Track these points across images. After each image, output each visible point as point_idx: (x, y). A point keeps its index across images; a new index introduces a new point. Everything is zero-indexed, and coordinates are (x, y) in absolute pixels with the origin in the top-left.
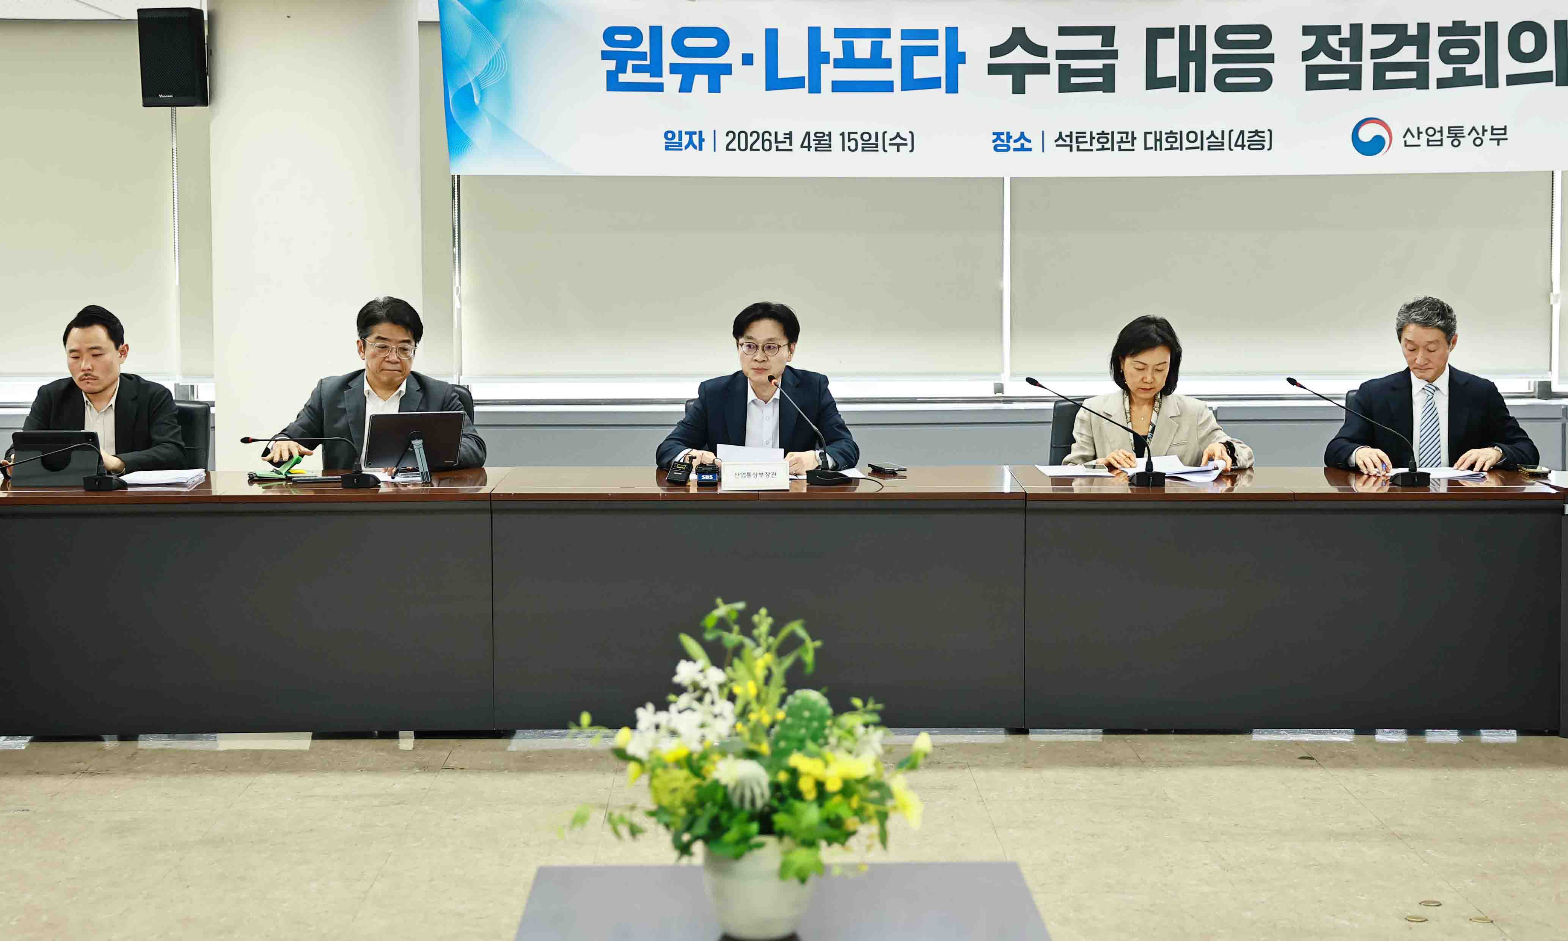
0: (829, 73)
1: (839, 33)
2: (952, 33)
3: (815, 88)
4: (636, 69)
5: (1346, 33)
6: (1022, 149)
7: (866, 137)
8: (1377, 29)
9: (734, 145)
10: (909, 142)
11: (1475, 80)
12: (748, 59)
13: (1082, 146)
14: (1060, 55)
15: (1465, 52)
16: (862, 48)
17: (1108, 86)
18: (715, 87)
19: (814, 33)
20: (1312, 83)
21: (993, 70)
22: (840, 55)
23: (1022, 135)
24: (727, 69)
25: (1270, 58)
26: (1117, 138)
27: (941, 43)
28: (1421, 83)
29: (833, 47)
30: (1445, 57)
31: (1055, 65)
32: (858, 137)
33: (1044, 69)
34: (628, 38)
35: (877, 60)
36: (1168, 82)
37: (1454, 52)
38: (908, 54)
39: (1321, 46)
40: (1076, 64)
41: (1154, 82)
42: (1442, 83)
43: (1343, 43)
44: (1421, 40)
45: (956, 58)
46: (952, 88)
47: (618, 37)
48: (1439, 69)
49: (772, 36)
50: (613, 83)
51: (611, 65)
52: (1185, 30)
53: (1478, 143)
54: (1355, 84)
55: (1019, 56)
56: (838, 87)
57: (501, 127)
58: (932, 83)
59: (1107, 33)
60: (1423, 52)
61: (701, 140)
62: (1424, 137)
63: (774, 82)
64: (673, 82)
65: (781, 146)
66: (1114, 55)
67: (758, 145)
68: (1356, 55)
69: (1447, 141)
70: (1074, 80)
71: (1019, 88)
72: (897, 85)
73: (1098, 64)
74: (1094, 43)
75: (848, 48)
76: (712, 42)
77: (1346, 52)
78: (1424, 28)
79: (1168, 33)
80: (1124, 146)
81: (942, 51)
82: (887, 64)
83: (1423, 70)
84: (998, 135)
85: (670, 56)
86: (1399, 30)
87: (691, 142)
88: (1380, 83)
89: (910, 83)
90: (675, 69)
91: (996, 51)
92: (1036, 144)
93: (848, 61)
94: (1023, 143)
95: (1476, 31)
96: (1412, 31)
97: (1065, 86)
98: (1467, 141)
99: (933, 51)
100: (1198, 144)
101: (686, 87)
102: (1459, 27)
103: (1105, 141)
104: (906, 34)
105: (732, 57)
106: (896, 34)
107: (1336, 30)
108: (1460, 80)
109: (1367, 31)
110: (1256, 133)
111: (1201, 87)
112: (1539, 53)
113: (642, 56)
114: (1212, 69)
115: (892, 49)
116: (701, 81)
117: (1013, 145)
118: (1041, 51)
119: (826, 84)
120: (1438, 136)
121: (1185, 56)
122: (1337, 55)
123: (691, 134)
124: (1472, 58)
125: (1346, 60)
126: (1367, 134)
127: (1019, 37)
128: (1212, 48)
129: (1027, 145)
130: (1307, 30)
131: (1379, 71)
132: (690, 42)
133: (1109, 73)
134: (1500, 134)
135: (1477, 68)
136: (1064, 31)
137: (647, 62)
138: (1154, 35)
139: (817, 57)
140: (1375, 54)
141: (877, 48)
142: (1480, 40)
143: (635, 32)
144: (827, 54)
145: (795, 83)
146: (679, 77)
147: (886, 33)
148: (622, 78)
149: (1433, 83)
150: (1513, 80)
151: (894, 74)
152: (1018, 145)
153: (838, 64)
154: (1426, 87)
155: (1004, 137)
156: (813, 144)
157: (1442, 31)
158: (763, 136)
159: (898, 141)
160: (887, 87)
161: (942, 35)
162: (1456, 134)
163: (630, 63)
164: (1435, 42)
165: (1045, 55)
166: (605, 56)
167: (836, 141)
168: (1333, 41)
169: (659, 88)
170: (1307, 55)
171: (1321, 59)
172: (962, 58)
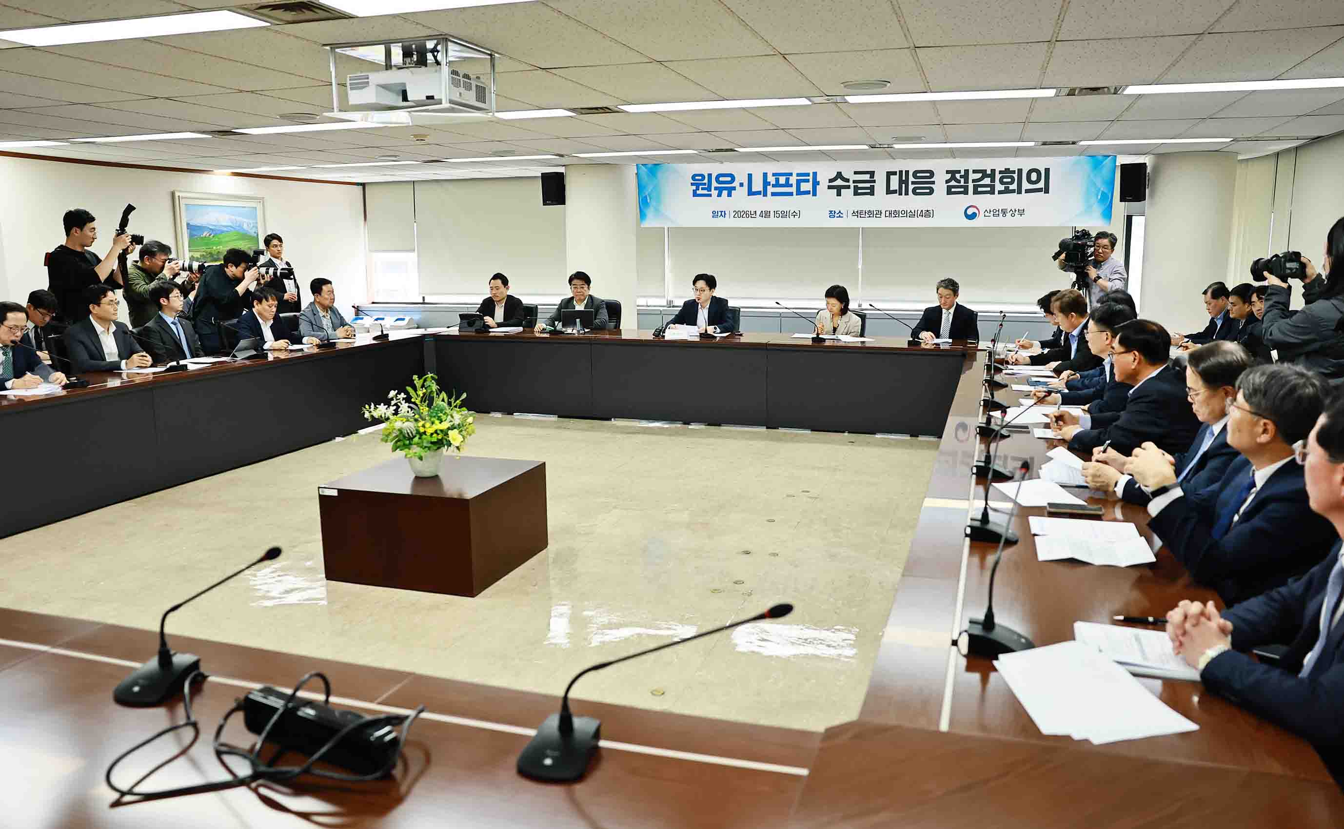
0: (770, 189)
1: (774, 175)
2: (815, 174)
3: (765, 195)
4: (702, 189)
5: (962, 173)
6: (840, 217)
7: (783, 212)
8: (975, 172)
9: (736, 216)
10: (798, 214)
11: (1013, 191)
12: (741, 185)
13: (862, 216)
14: (854, 182)
15: (1009, 180)
16: (782, 180)
17: (872, 193)
18: (729, 195)
19: (765, 175)
20: (949, 192)
21: (830, 187)
22: (774, 183)
23: (840, 212)
24: (734, 188)
25: (933, 183)
26: (875, 213)
27: (811, 178)
28: (992, 192)
29: (771, 179)
30: (1002, 182)
31: (852, 185)
32: (780, 213)
33: (848, 187)
34: (700, 178)
35: (788, 184)
36: (894, 192)
37: (1005, 180)
38: (799, 182)
39: (953, 178)
40: (860, 185)
41: (889, 191)
42: (1000, 192)
43: (961, 177)
44: (992, 175)
45: (816, 183)
46: (815, 194)
47: (697, 178)
48: (999, 187)
49: (750, 176)
50: (695, 194)
51: (694, 188)
52: (901, 172)
53: (1013, 215)
54: (966, 192)
55: (839, 182)
56: (773, 194)
57: (657, 210)
58: (808, 193)
59: (872, 174)
60: (993, 180)
61: (725, 214)
62: (992, 213)
63: (751, 193)
64: (715, 193)
65: (752, 216)
66: (874, 181)
67: (745, 216)
68: (966, 181)
69: (1001, 215)
70: (859, 191)
71: (839, 194)
72: (795, 193)
73: (868, 185)
74: (867, 177)
75: (777, 180)
76: (729, 179)
77: (962, 180)
78: (993, 171)
79: (895, 173)
80: (877, 216)
81: (811, 180)
82: (791, 186)
83: (993, 187)
84: (831, 212)
85: (714, 184)
86: (983, 172)
87: (721, 215)
88: (976, 192)
89: (799, 192)
90: (716, 188)
91: (831, 181)
92: (844, 216)
93: (777, 184)
94: (840, 215)
95: (1014, 172)
96: (989, 172)
97: (856, 193)
98: (1009, 215)
99: (808, 181)
100: (905, 215)
101: (719, 195)
102: (1007, 170)
103: (870, 214)
104: (798, 175)
105: (736, 184)
106: (795, 175)
107: (959, 172)
108: (1007, 191)
109: (971, 172)
110: (928, 211)
111: (907, 194)
112: (1038, 180)
113: (705, 184)
114: (911, 187)
115: (793, 180)
116: (725, 193)
117: (836, 215)
118: (847, 180)
119: (769, 193)
120: (997, 213)
121: (901, 182)
122: (959, 182)
123: (722, 212)
124: (1012, 183)
125: (962, 183)
126: (970, 212)
127: (839, 175)
128: (911, 179)
129: (841, 215)
130: (948, 172)
131: (975, 188)
132: (721, 179)
133: (872, 189)
134: (1021, 212)
135: (1014, 186)
136: (856, 173)
137: (706, 186)
138: (889, 174)
139: (766, 183)
140: (974, 181)
141: (787, 180)
142: (1015, 176)
143: (703, 176)
144: (770, 182)
145: (759, 193)
146: (717, 191)
147: (791, 174)
148: (698, 192)
149: (996, 192)
150: (1027, 191)
151: (793, 189)
152: (838, 215)
153: (774, 186)
154: (994, 193)
155: (833, 212)
156: (764, 215)
157: (1001, 172)
158: (745, 213)
159: (794, 214)
160: (791, 194)
161: (811, 175)
162: (1004, 212)
163: (701, 187)
164: (998, 176)
165: (849, 182)
166: (692, 184)
167: (772, 214)
168: (958, 176)
169: (710, 195)
170: (947, 182)
171: (953, 183)
172: (818, 183)
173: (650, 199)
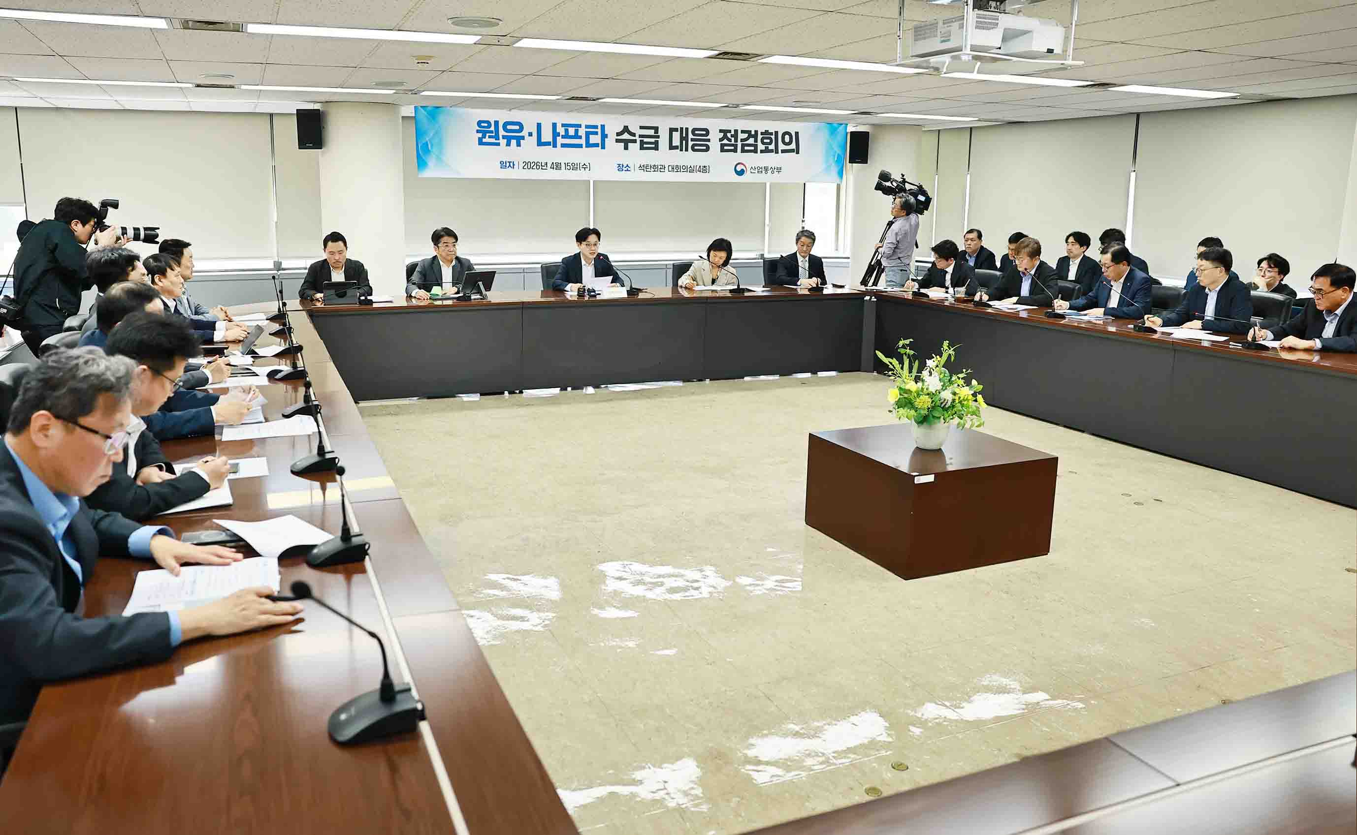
0: (560, 141)
1: (563, 125)
2: (603, 127)
3: (555, 146)
4: (490, 137)
5: (733, 133)
7: (573, 165)
8: (743, 132)
9: (526, 167)
10: (588, 167)
11: (771, 151)
12: (530, 134)
13: (648, 170)
14: (640, 136)
15: (768, 141)
16: (572, 131)
17: (656, 148)
18: (519, 145)
19: (554, 125)
20: (722, 150)
21: (618, 141)
22: (564, 134)
23: (627, 166)
24: (523, 138)
25: (709, 140)
26: (659, 167)
27: (599, 130)
28: (755, 151)
29: (561, 130)
30: (763, 143)
31: (638, 140)
32: (570, 164)
33: (635, 141)
34: (486, 125)
35: (577, 136)
36: (676, 148)
37: (765, 141)
38: (588, 134)
39: (725, 137)
40: (646, 140)
41: (672, 147)
42: (762, 151)
43: (732, 136)
44: (755, 136)
45: (604, 136)
46: (603, 147)
47: (483, 124)
48: (761, 147)
49: (539, 126)
50: (481, 143)
51: (480, 135)
52: (682, 129)
53: (773, 173)
54: (735, 151)
55: (626, 136)
56: (563, 145)
57: (439, 159)
58: (596, 145)
59: (656, 129)
60: (756, 141)
61: (514, 165)
62: (756, 169)
63: (540, 143)
64: (503, 142)
65: (543, 168)
66: (658, 137)
67: (535, 167)
68: (736, 141)
69: (764, 172)
70: (645, 146)
71: (626, 148)
72: (584, 146)
73: (653, 140)
74: (652, 132)
75: (567, 131)
76: (517, 127)
77: (733, 139)
78: (756, 132)
79: (676, 130)
80: (661, 170)
81: (600, 133)
82: (580, 137)
83: (756, 146)
84: (619, 165)
85: (502, 133)
86: (749, 132)
87: (510, 165)
88: (743, 151)
89: (589, 145)
90: (504, 137)
91: (618, 134)
92: (632, 169)
93: (566, 136)
94: (627, 168)
95: (771, 134)
96: (753, 133)
97: (642, 148)
98: (769, 172)
99: (596, 133)
100: (686, 170)
101: (508, 144)
102: (766, 132)
103: (655, 168)
104: (587, 127)
105: (525, 133)
106: (583, 126)
107: (730, 131)
108: (767, 151)
109: (739, 132)
110: (705, 167)
111: (687, 150)
112: (790, 143)
113: (492, 132)
114: (690, 143)
115: (582, 132)
116: (514, 142)
117: (624, 169)
118: (634, 135)
119: (559, 145)
120: (761, 170)
121: (682, 139)
122: (730, 140)
123: (510, 162)
124: (770, 143)
125: (733, 142)
126: (739, 168)
127: (626, 129)
128: (691, 136)
129: (629, 169)
130: (721, 131)
131: (743, 145)
132: (509, 127)
133: (656, 143)
134: (779, 170)
135: (772, 147)
136: (641, 128)
137: (494, 134)
138: (672, 130)
139: (555, 134)
140: (742, 140)
141: (577, 131)
142: (773, 137)
143: (488, 122)
144: (559, 133)
145: (548, 144)
146: (506, 140)
147: (580, 126)
148: (484, 140)
149: (759, 151)
150: (783, 151)
151: (583, 141)
152: (626, 169)
153: (563, 137)
154: (756, 152)
155: (621, 166)
156: (555, 167)
157: (762, 133)
158: (536, 164)
159: (585, 166)
160: (580, 146)
161: (599, 127)
162: (766, 169)
163: (488, 135)
164: (760, 137)
165: (635, 136)
166: (478, 131)
167: (563, 166)
168: (729, 135)
169: (498, 144)
170: (721, 140)
171: (725, 141)
172: (606, 136)
173: (432, 145)
